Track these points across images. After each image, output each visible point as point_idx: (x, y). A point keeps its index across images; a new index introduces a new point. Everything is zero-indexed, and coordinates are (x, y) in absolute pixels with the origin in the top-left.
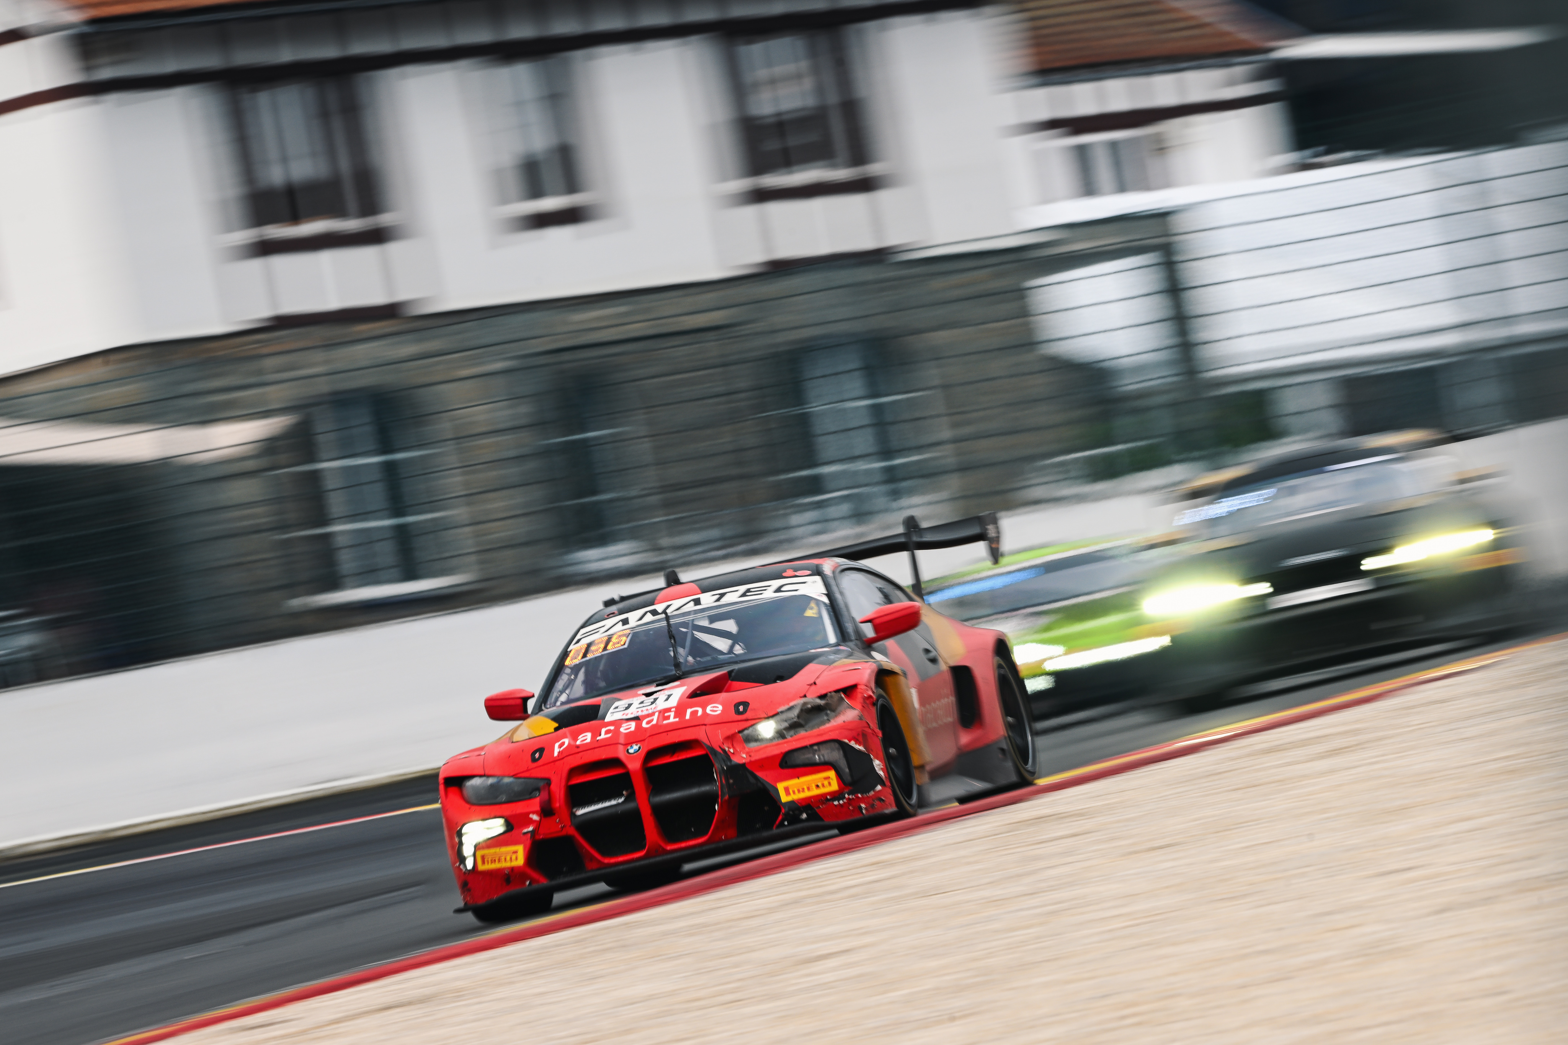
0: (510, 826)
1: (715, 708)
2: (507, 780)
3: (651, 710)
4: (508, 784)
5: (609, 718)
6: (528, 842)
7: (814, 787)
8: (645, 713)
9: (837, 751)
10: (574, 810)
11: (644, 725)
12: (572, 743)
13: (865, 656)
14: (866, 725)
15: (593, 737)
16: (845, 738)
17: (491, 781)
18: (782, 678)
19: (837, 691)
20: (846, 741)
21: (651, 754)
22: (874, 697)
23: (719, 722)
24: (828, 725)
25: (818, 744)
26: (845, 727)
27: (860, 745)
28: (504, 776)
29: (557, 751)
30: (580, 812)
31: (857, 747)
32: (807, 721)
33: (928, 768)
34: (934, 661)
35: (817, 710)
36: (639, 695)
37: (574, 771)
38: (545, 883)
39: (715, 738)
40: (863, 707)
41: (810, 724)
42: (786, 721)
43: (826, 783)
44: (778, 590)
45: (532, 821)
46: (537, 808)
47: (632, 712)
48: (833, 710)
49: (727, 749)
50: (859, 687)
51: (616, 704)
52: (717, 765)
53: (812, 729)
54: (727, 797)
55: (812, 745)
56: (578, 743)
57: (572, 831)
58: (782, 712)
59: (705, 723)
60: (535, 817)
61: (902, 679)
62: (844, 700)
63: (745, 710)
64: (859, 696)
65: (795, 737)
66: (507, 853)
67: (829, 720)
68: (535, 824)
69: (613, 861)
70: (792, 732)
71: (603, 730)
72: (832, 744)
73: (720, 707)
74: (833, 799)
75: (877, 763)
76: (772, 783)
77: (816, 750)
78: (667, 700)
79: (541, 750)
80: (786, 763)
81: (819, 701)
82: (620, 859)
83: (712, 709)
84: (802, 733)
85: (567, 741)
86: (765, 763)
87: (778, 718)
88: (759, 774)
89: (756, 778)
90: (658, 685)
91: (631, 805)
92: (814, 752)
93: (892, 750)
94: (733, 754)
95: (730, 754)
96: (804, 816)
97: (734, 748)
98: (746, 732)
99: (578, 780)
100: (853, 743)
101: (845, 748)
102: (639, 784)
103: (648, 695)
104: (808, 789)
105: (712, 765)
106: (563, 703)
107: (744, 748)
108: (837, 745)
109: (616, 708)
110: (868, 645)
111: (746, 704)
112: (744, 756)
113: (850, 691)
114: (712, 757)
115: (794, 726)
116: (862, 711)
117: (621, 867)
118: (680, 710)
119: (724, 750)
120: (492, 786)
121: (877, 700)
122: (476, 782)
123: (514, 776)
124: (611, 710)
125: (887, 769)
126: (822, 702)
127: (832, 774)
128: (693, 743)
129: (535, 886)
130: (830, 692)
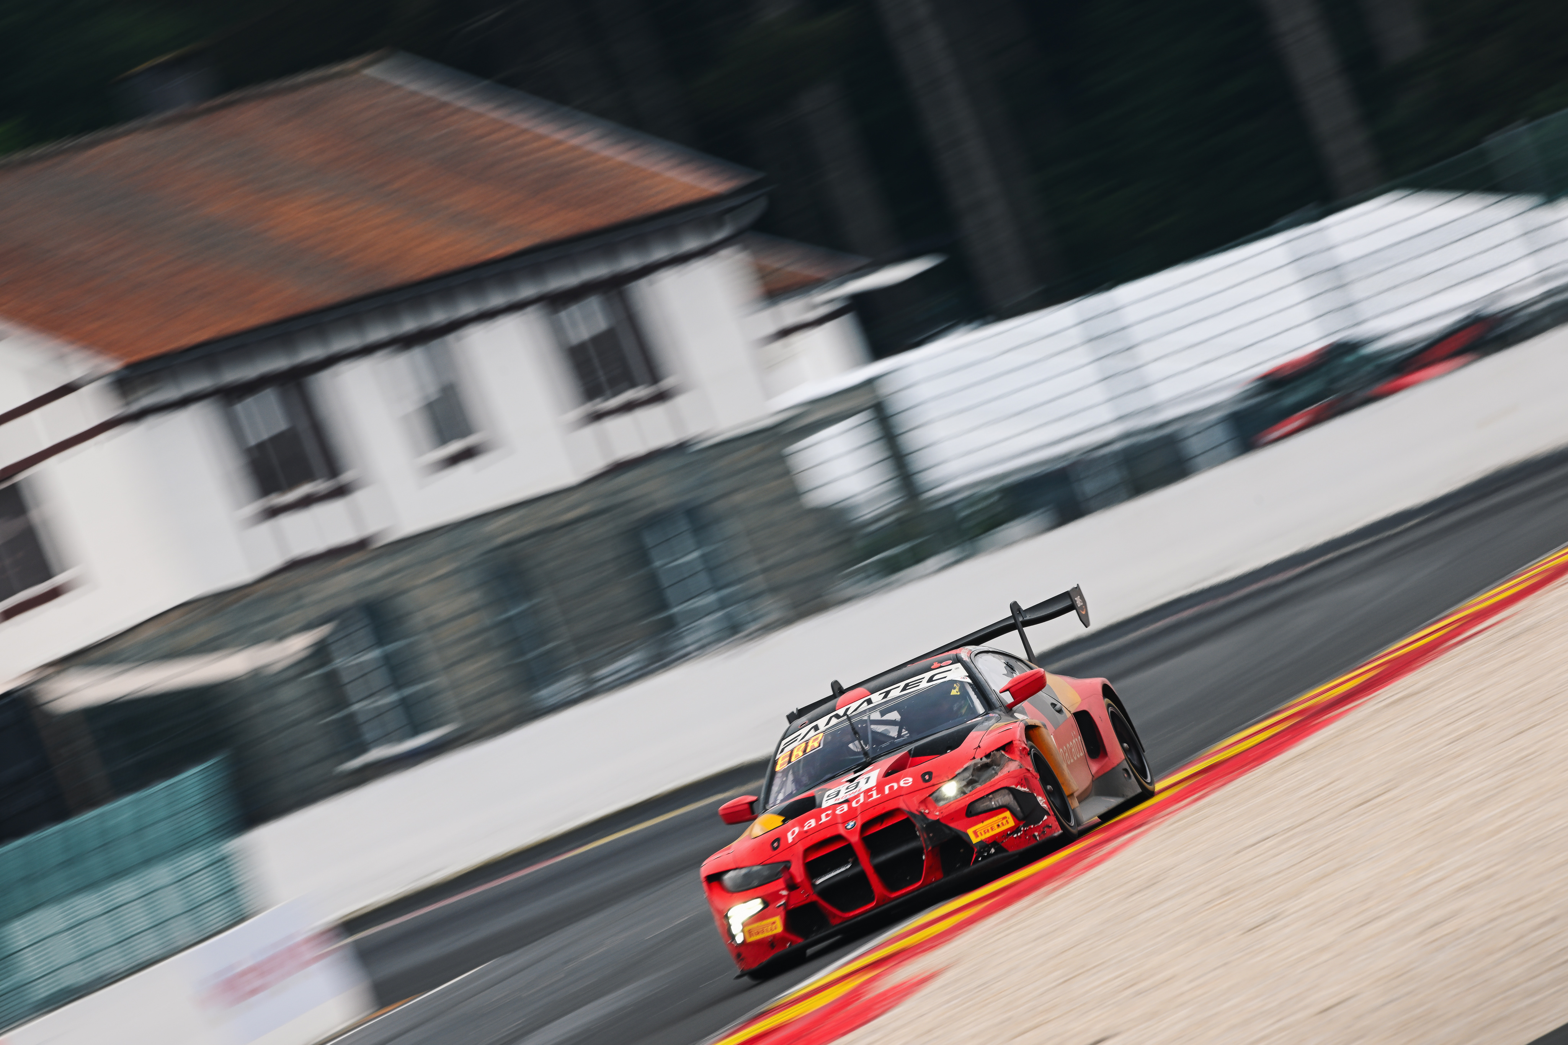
0: (766, 904)
1: (906, 781)
2: (756, 868)
3: (856, 792)
4: (757, 872)
5: (825, 805)
6: (783, 913)
7: (996, 827)
8: (852, 795)
9: (1007, 796)
10: (814, 880)
11: (854, 804)
12: (801, 830)
13: (1010, 718)
14: (1026, 771)
15: (817, 822)
16: (1013, 785)
17: (744, 871)
18: (953, 747)
19: (998, 750)
20: (1014, 786)
21: (865, 826)
22: (1027, 747)
23: (911, 791)
24: (996, 777)
25: (992, 793)
26: (1009, 776)
27: (1025, 788)
28: (753, 865)
29: (790, 838)
30: (819, 882)
31: (1023, 789)
32: (979, 777)
33: (1076, 794)
34: (1060, 711)
35: (986, 766)
36: (843, 783)
37: (807, 851)
38: (801, 942)
39: (909, 805)
40: (1021, 758)
41: (983, 778)
42: (963, 780)
43: (1004, 821)
44: (931, 680)
45: (782, 897)
46: (783, 886)
47: (842, 797)
48: (998, 765)
49: (923, 811)
50: (1014, 742)
51: (828, 793)
52: (918, 825)
53: (985, 783)
54: (930, 848)
55: (988, 795)
56: (806, 828)
57: (815, 898)
58: (959, 774)
59: (902, 794)
60: (784, 893)
61: (1043, 730)
62: (1004, 755)
63: (930, 778)
64: (1016, 749)
65: (974, 791)
66: (767, 925)
67: (996, 773)
68: (785, 898)
69: (852, 914)
70: (970, 788)
71: (823, 816)
72: (1003, 791)
73: (911, 780)
74: (1013, 833)
75: (1039, 799)
76: (963, 830)
77: (991, 798)
78: (867, 782)
79: (778, 840)
80: (971, 812)
81: (984, 760)
82: (857, 912)
83: (904, 782)
84: (979, 786)
85: (797, 830)
86: (955, 815)
87: (957, 779)
88: (952, 825)
89: (950, 829)
90: (855, 772)
91: (856, 870)
92: (991, 800)
93: (1049, 787)
94: (928, 813)
95: (926, 814)
96: (993, 851)
97: (929, 809)
98: (935, 795)
99: (811, 858)
100: (1019, 788)
101: (1013, 792)
102: (861, 852)
103: (851, 781)
104: (992, 829)
105: (914, 826)
106: (782, 801)
107: (936, 807)
108: (1007, 791)
109: (828, 796)
110: (1009, 709)
111: (930, 773)
112: (937, 813)
113: (1008, 747)
114: (913, 819)
115: (971, 783)
116: (1021, 761)
117: (859, 918)
118: (880, 787)
119: (921, 812)
120: (745, 875)
121: (1030, 750)
122: (731, 874)
123: (761, 864)
124: (825, 799)
125: (1048, 803)
126: (988, 761)
127: (1007, 814)
128: (897, 811)
129: (795, 946)
130: (993, 751)
